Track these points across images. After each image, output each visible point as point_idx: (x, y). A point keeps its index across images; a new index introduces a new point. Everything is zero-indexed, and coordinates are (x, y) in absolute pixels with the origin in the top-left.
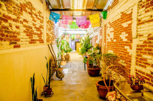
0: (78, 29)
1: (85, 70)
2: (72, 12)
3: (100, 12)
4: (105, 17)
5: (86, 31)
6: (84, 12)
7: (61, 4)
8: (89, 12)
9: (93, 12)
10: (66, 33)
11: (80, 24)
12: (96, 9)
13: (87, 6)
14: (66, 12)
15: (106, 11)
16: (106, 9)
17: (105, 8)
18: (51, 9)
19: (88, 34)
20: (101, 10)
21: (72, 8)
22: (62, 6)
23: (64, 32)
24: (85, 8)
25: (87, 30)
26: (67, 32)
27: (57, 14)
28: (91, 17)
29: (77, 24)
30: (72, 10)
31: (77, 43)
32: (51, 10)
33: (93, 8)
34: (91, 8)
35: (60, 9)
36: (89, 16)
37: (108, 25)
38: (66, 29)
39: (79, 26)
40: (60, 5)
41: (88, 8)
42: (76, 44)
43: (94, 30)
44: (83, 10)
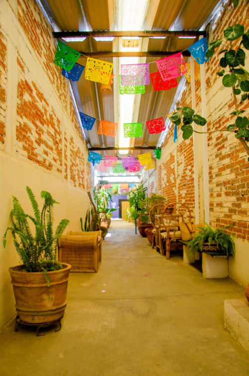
0: (124, 174)
1: (136, 233)
2: (116, 151)
3: (153, 151)
4: (159, 157)
5: (139, 176)
6: (132, 151)
7: (103, 142)
8: (139, 151)
9: (143, 150)
10: (103, 181)
11: (127, 166)
12: (147, 146)
13: (135, 144)
14: (109, 151)
15: (160, 149)
16: (160, 147)
17: (159, 145)
18: (90, 147)
19: (142, 182)
20: (153, 148)
21: (116, 147)
22: (103, 144)
23: (100, 179)
24: (133, 146)
25: (141, 174)
26: (104, 179)
27: (98, 155)
28: (140, 157)
29: (123, 167)
30: (116, 149)
31: (123, 203)
32: (90, 149)
33: (143, 145)
34: (140, 145)
35: (101, 147)
36: (138, 156)
37: (163, 167)
38: (104, 174)
39: (127, 168)
40: (101, 143)
41: (136, 146)
42: (120, 205)
43: (149, 174)
44: (131, 149)
